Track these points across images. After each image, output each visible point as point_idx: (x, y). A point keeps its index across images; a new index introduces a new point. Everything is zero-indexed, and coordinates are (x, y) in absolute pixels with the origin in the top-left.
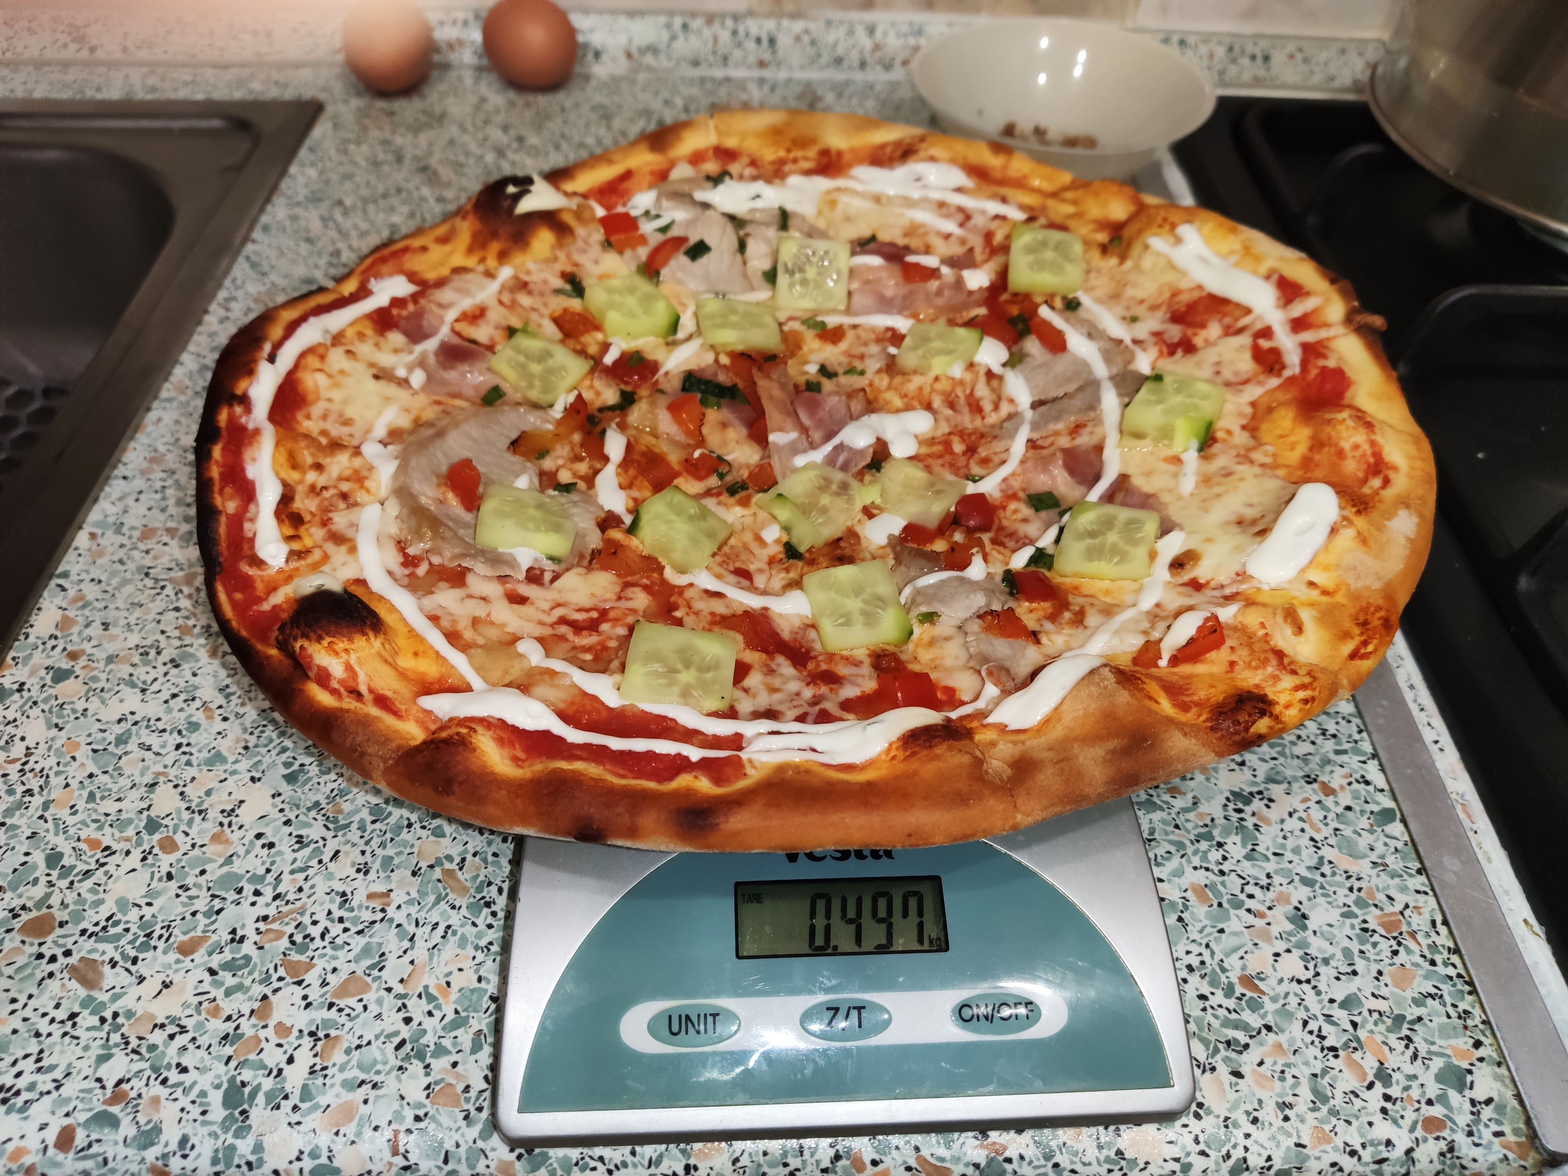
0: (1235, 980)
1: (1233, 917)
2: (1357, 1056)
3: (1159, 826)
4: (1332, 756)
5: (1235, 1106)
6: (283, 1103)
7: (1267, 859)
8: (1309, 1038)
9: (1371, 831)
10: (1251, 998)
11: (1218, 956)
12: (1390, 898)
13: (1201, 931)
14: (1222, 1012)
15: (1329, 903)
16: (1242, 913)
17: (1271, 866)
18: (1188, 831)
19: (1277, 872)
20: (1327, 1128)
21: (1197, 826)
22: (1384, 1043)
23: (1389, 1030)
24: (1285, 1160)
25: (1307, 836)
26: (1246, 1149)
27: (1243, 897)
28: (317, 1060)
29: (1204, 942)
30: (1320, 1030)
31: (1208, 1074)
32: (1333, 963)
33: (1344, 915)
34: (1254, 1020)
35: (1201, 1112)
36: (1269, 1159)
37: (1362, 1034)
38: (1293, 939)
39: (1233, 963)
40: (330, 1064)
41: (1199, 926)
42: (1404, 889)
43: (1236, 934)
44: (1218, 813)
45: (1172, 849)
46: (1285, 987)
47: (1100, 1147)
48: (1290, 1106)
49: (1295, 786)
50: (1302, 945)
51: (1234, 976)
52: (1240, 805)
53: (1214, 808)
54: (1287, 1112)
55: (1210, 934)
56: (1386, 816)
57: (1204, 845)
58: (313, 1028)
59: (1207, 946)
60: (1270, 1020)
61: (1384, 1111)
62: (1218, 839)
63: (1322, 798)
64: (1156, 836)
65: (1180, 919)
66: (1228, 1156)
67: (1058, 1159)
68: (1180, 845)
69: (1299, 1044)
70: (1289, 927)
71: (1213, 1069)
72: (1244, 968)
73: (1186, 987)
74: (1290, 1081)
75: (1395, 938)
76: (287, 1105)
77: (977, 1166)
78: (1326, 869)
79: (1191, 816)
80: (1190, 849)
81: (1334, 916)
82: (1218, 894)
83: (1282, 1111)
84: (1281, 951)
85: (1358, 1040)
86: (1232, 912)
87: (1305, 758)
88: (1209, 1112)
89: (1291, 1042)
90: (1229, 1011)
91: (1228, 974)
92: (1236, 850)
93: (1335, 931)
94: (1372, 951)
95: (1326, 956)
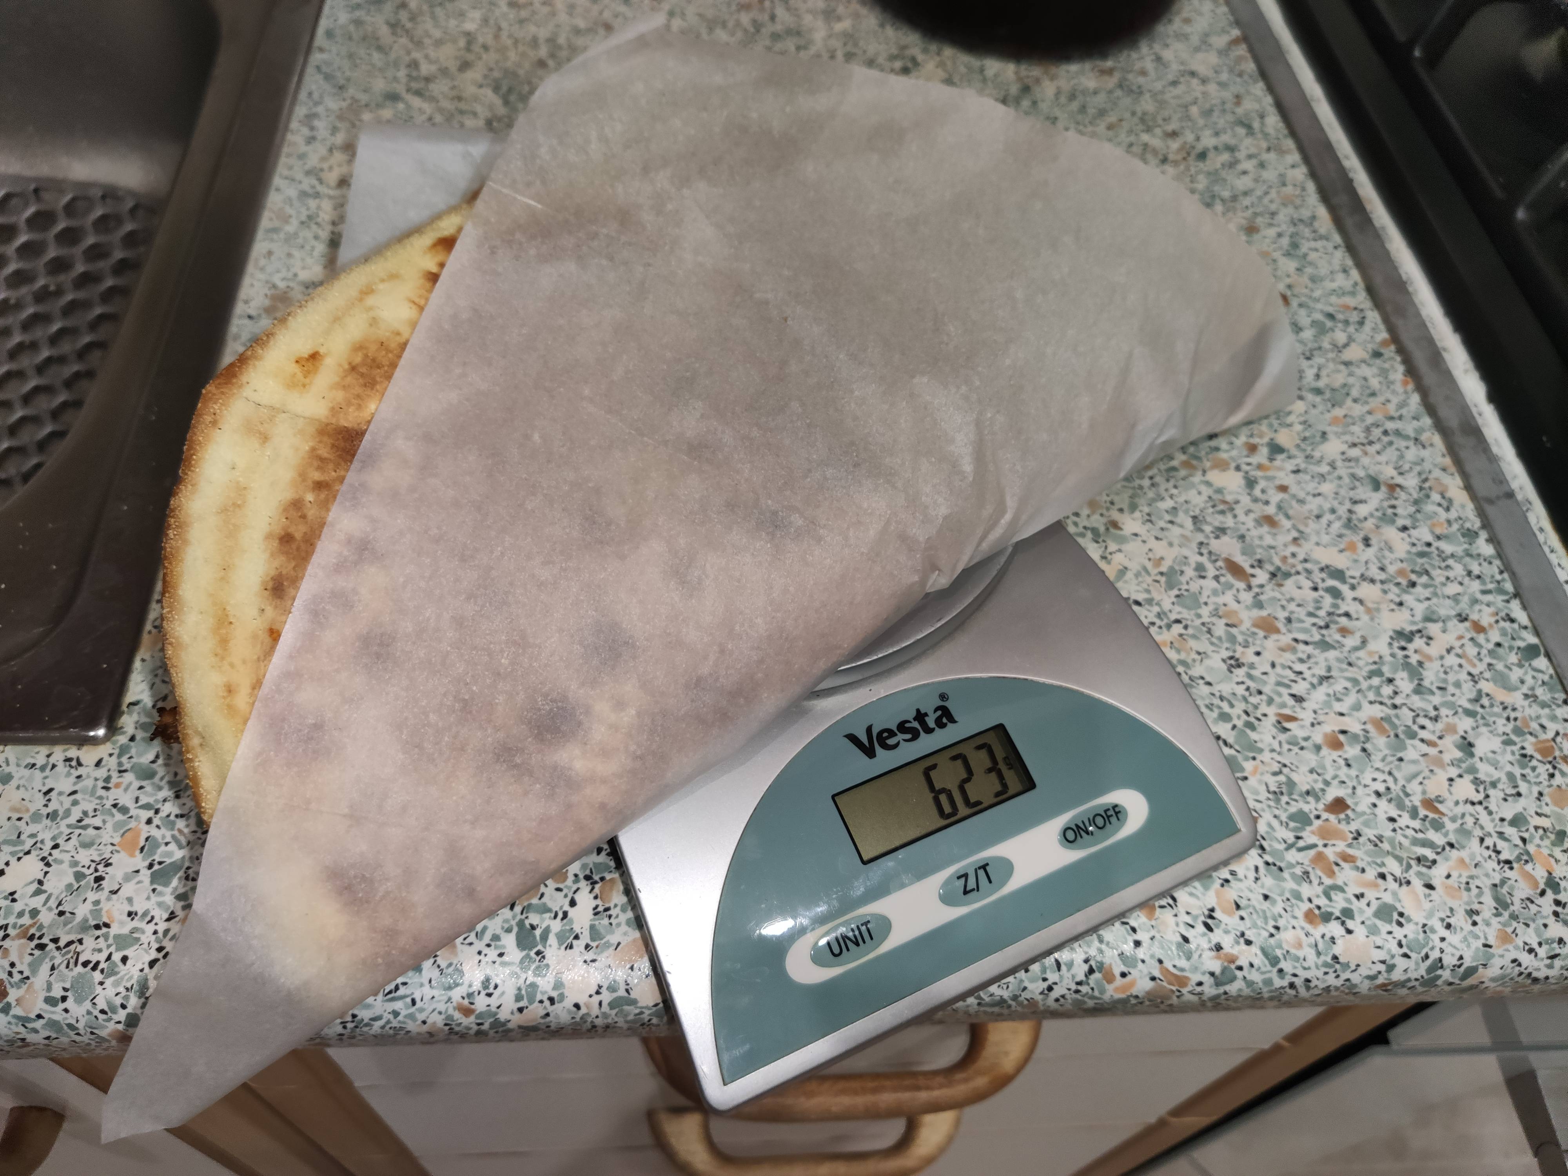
0: (1418, 803)
1: (1409, 747)
2: (1529, 867)
3: (1335, 664)
4: (1479, 596)
5: (1430, 915)
6: (575, 942)
7: (1433, 693)
8: (1486, 853)
9: (1520, 666)
10: (1433, 819)
11: (1401, 782)
12: (1543, 727)
13: (1383, 760)
14: (1410, 832)
15: (1491, 732)
16: (1416, 742)
17: (1437, 699)
18: (1360, 668)
19: (1442, 705)
20: (1509, 930)
21: (1367, 664)
22: (1550, 855)
23: (1554, 844)
24: (1474, 959)
25: (1465, 671)
26: (1442, 951)
27: (1415, 728)
28: (598, 902)
29: (1387, 769)
30: (1495, 846)
31: (1404, 887)
32: (1500, 786)
33: (1504, 743)
34: (1438, 839)
35: (1402, 920)
36: (1461, 958)
37: (1531, 848)
38: (1464, 765)
39: (1414, 787)
40: (612, 905)
41: (1380, 755)
42: (1554, 718)
43: (1414, 762)
44: (1385, 651)
45: (1348, 685)
46: (1461, 808)
47: (1319, 954)
48: (1477, 913)
49: (1450, 624)
50: (1472, 770)
51: (1416, 800)
52: (1403, 644)
53: (1380, 646)
54: (1475, 918)
55: (1391, 762)
56: (1531, 652)
57: (1376, 681)
58: (588, 872)
59: (1390, 773)
60: (1452, 838)
61: (1556, 914)
62: (1388, 675)
63: (1474, 635)
64: (1333, 673)
65: (1364, 750)
66: (1427, 957)
67: (1283, 965)
68: (1355, 681)
69: (1479, 858)
70: (1459, 754)
71: (1408, 883)
72: (1424, 792)
73: (1377, 811)
74: (1475, 891)
75: (1550, 762)
76: (579, 945)
77: (1212, 974)
78: (1485, 701)
79: (1361, 653)
80: (1364, 685)
81: (1496, 743)
82: (1394, 727)
83: (1471, 917)
84: (1454, 776)
85: (1528, 853)
86: (1409, 742)
87: (1456, 598)
88: (1409, 920)
89: (1472, 856)
90: (1416, 831)
91: (1412, 798)
92: (1405, 684)
93: (1499, 758)
94: (1532, 774)
95: (1493, 779)
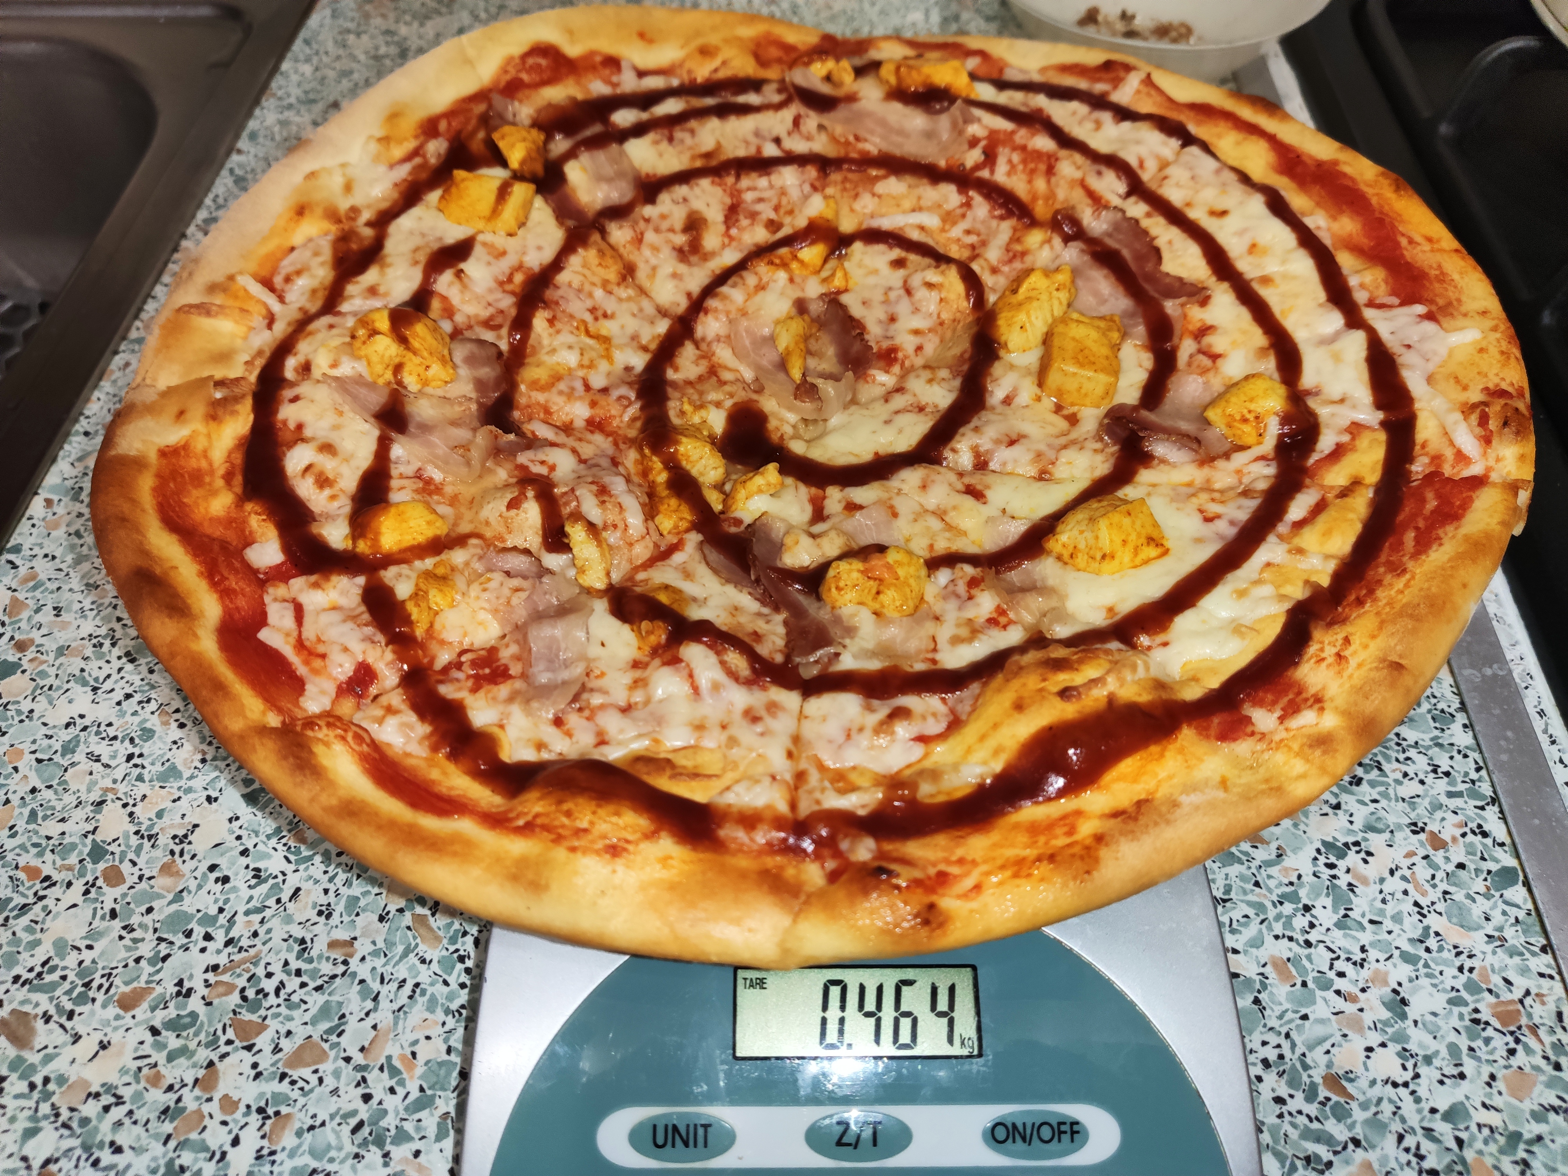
0: (1318, 1080)
1: (1319, 1001)
3: (1236, 883)
4: (1444, 799)
7: (1363, 928)
8: (1404, 1157)
9: (1488, 896)
10: (1337, 1104)
11: (1300, 1049)
12: (1507, 981)
13: (1280, 1017)
14: (1302, 1120)
15: (1434, 986)
16: (1330, 995)
17: (1366, 937)
18: (1270, 890)
19: (1372, 944)
21: (1280, 884)
22: (1496, 1168)
23: (1502, 1151)
25: (1410, 900)
27: (1331, 975)
28: (265, 1143)
29: (1284, 1030)
30: (1418, 1147)
32: (1437, 1062)
33: (1450, 1002)
34: (1339, 1131)
37: (1469, 1154)
38: (1390, 1030)
39: (1317, 1057)
40: (278, 1148)
41: (1278, 1010)
42: (1524, 971)
43: (1322, 1021)
44: (1307, 869)
45: (1251, 912)
46: (1378, 1090)
49: (1399, 835)
50: (1401, 1038)
51: (1318, 1075)
52: (1333, 859)
53: (1301, 861)
55: (1291, 1021)
56: (1506, 877)
57: (1288, 908)
58: (262, 1104)
59: (1287, 1036)
60: (1359, 1132)
62: (1305, 901)
63: (1431, 852)
64: (1233, 895)
65: (1257, 1001)
68: (1260, 907)
69: (1393, 1164)
70: (1385, 1014)
72: (1330, 1065)
73: (1262, 1087)
75: (1512, 1033)
78: (1432, 942)
79: (1274, 871)
80: (1271, 913)
81: (1439, 1002)
82: (1303, 971)
84: (1374, 1045)
85: (1464, 1162)
86: (1319, 993)
87: (1411, 801)
89: (1384, 1160)
90: (1311, 1119)
91: (1311, 1072)
92: (1326, 916)
93: (1440, 1021)
94: (1484, 1048)
95: (1429, 1053)
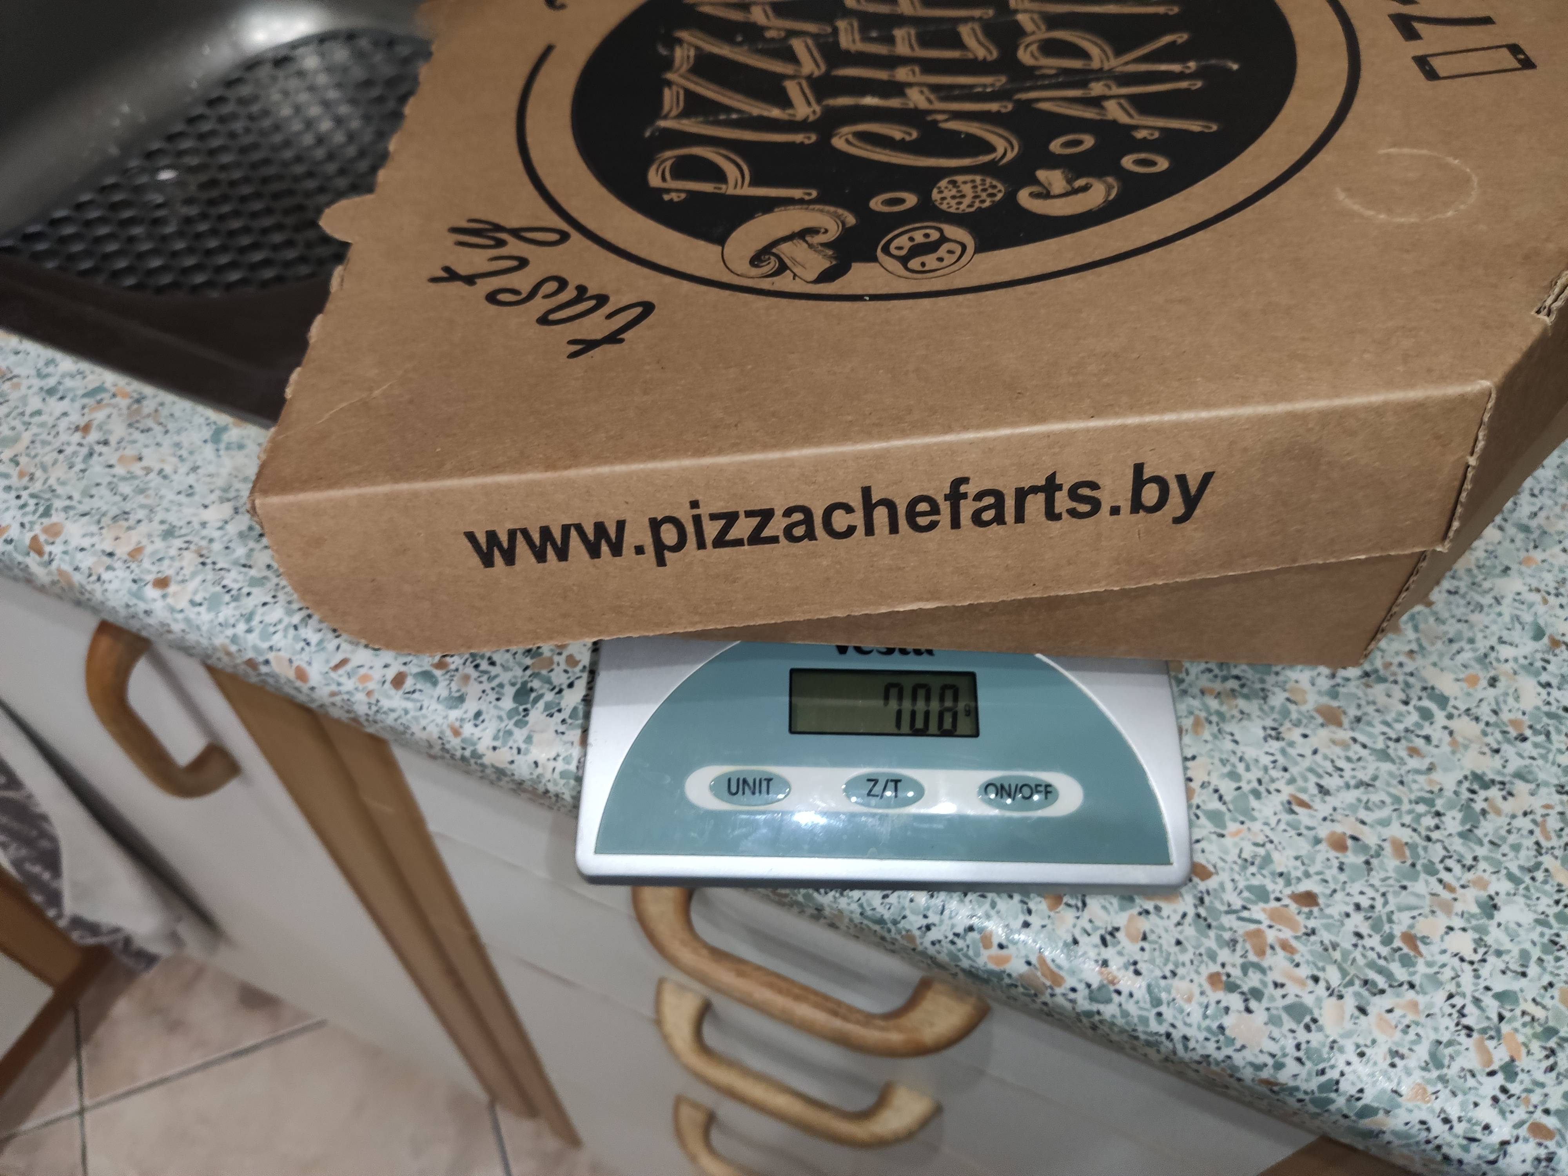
0: (1397, 933)
1: (1421, 880)
2: (1491, 1044)
3: (1383, 776)
5: (1348, 1035)
6: (556, 714)
7: (1481, 843)
8: (1449, 1010)
10: (1406, 955)
11: (1391, 907)
13: (1384, 880)
14: (1371, 955)
15: (1528, 906)
16: (1432, 880)
17: (1481, 852)
18: (1411, 790)
19: (1486, 858)
20: (1431, 1089)
21: (1422, 790)
22: (1525, 1044)
23: (1535, 1036)
24: (1376, 1098)
25: (1533, 839)
26: (1342, 1074)
27: (1440, 867)
29: (1382, 890)
30: (1463, 1007)
31: (1334, 999)
32: (1506, 957)
33: (1538, 922)
34: (1400, 973)
35: (1313, 1026)
36: (1361, 1091)
37: (1505, 1028)
38: (1474, 922)
39: (1403, 918)
41: (1383, 875)
43: (1417, 895)
44: (1450, 786)
45: (1388, 800)
46: (1445, 958)
47: (1205, 1016)
48: (1402, 1057)
49: (1543, 791)
50: (1482, 930)
51: (1398, 930)
52: (1476, 787)
53: (1448, 780)
54: (1397, 1060)
55: (1391, 886)
57: (1421, 808)
59: (1384, 895)
60: (1416, 979)
61: (1495, 1099)
62: (1440, 808)
64: (1377, 783)
65: (1367, 863)
66: (1323, 1072)
67: (1163, 1009)
68: (1397, 800)
69: (1436, 1010)
70: (1475, 910)
71: (1341, 997)
72: (1412, 927)
74: (1411, 1036)
77: (1089, 986)
78: (1540, 875)
79: (1421, 779)
80: (1406, 806)
81: (1528, 918)
82: (1416, 855)
83: (1393, 1057)
84: (1456, 927)
85: (1498, 1031)
86: (1423, 876)
88: (1320, 1029)
89: (1428, 1006)
90: (1379, 957)
91: (1394, 926)
92: (1453, 822)
93: (1521, 931)
94: (1552, 963)
95: (1502, 948)
